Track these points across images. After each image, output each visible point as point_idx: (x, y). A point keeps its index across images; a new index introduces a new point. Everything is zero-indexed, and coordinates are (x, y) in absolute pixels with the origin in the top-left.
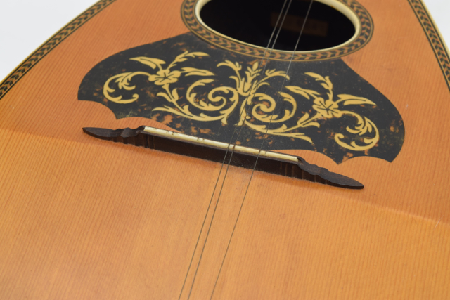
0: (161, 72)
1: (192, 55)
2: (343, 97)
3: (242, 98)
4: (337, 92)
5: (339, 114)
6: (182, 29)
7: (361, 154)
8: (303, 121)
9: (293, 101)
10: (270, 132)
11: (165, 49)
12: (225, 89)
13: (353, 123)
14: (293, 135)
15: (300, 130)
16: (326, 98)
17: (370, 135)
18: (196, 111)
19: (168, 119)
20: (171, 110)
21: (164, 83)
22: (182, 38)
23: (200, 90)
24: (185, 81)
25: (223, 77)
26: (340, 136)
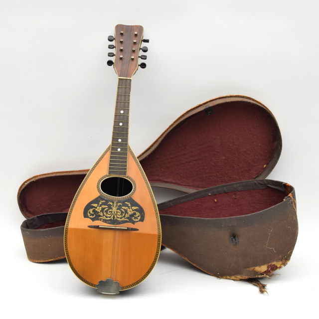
0: (98, 208)
1: (102, 202)
2: (133, 207)
3: (114, 212)
4: (131, 206)
5: (133, 212)
6: (98, 195)
7: (137, 221)
8: (127, 216)
9: (124, 211)
10: (121, 220)
11: (96, 201)
12: (110, 210)
13: (135, 214)
14: (125, 220)
15: (126, 218)
16: (130, 209)
17: (139, 216)
18: (107, 217)
19: (102, 220)
20: (102, 218)
21: (99, 211)
22: (99, 197)
23: (106, 211)
24: (103, 209)
25: (110, 207)
26: (133, 218)
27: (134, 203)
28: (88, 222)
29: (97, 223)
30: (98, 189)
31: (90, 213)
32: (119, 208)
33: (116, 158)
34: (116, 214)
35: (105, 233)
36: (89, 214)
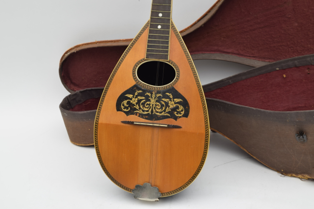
0: (133, 99)
1: (138, 92)
2: (175, 100)
3: (153, 105)
4: (174, 98)
5: (175, 105)
6: (133, 83)
7: (180, 117)
8: (168, 110)
9: (164, 104)
10: (161, 115)
11: (131, 91)
12: (148, 103)
13: (177, 108)
14: (166, 114)
15: (167, 113)
16: (171, 101)
17: (182, 111)
18: (143, 111)
19: (138, 114)
20: (138, 112)
21: (134, 103)
22: (135, 86)
23: (143, 104)
24: (139, 101)
25: (147, 99)
26: (176, 112)
27: (177, 95)
28: (122, 117)
29: (132, 118)
30: (134, 76)
31: (123, 105)
32: (159, 100)
33: (155, 37)
34: (155, 108)
35: (142, 130)
36: (122, 107)
